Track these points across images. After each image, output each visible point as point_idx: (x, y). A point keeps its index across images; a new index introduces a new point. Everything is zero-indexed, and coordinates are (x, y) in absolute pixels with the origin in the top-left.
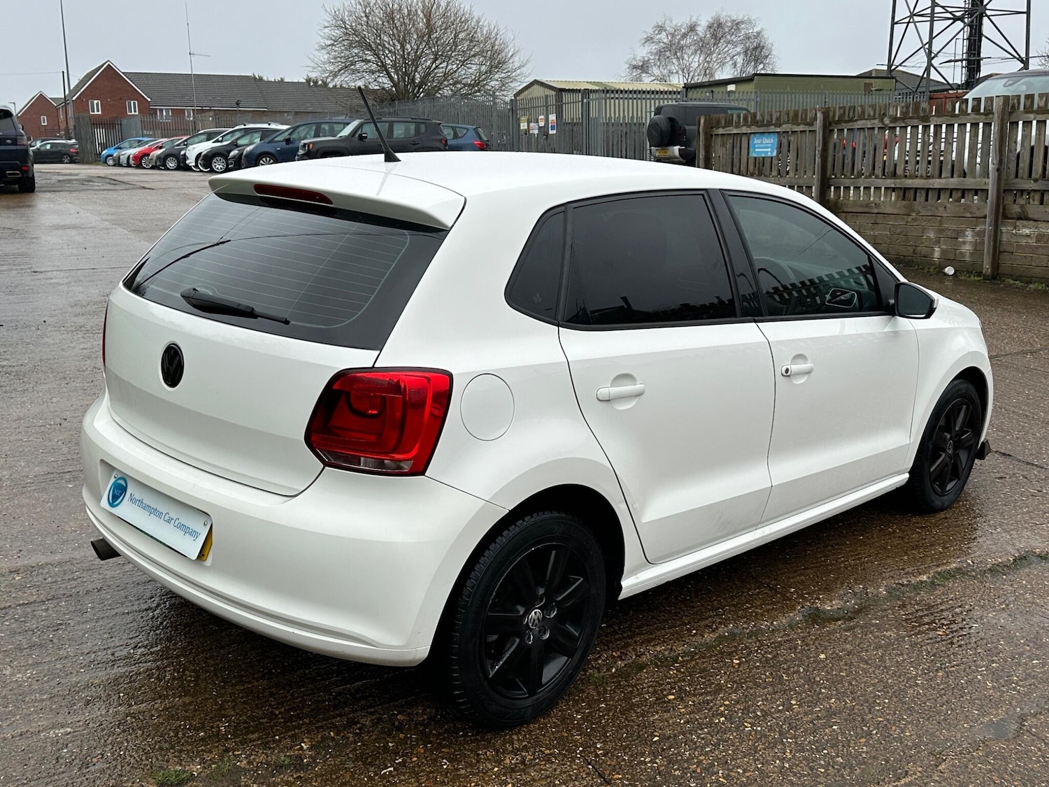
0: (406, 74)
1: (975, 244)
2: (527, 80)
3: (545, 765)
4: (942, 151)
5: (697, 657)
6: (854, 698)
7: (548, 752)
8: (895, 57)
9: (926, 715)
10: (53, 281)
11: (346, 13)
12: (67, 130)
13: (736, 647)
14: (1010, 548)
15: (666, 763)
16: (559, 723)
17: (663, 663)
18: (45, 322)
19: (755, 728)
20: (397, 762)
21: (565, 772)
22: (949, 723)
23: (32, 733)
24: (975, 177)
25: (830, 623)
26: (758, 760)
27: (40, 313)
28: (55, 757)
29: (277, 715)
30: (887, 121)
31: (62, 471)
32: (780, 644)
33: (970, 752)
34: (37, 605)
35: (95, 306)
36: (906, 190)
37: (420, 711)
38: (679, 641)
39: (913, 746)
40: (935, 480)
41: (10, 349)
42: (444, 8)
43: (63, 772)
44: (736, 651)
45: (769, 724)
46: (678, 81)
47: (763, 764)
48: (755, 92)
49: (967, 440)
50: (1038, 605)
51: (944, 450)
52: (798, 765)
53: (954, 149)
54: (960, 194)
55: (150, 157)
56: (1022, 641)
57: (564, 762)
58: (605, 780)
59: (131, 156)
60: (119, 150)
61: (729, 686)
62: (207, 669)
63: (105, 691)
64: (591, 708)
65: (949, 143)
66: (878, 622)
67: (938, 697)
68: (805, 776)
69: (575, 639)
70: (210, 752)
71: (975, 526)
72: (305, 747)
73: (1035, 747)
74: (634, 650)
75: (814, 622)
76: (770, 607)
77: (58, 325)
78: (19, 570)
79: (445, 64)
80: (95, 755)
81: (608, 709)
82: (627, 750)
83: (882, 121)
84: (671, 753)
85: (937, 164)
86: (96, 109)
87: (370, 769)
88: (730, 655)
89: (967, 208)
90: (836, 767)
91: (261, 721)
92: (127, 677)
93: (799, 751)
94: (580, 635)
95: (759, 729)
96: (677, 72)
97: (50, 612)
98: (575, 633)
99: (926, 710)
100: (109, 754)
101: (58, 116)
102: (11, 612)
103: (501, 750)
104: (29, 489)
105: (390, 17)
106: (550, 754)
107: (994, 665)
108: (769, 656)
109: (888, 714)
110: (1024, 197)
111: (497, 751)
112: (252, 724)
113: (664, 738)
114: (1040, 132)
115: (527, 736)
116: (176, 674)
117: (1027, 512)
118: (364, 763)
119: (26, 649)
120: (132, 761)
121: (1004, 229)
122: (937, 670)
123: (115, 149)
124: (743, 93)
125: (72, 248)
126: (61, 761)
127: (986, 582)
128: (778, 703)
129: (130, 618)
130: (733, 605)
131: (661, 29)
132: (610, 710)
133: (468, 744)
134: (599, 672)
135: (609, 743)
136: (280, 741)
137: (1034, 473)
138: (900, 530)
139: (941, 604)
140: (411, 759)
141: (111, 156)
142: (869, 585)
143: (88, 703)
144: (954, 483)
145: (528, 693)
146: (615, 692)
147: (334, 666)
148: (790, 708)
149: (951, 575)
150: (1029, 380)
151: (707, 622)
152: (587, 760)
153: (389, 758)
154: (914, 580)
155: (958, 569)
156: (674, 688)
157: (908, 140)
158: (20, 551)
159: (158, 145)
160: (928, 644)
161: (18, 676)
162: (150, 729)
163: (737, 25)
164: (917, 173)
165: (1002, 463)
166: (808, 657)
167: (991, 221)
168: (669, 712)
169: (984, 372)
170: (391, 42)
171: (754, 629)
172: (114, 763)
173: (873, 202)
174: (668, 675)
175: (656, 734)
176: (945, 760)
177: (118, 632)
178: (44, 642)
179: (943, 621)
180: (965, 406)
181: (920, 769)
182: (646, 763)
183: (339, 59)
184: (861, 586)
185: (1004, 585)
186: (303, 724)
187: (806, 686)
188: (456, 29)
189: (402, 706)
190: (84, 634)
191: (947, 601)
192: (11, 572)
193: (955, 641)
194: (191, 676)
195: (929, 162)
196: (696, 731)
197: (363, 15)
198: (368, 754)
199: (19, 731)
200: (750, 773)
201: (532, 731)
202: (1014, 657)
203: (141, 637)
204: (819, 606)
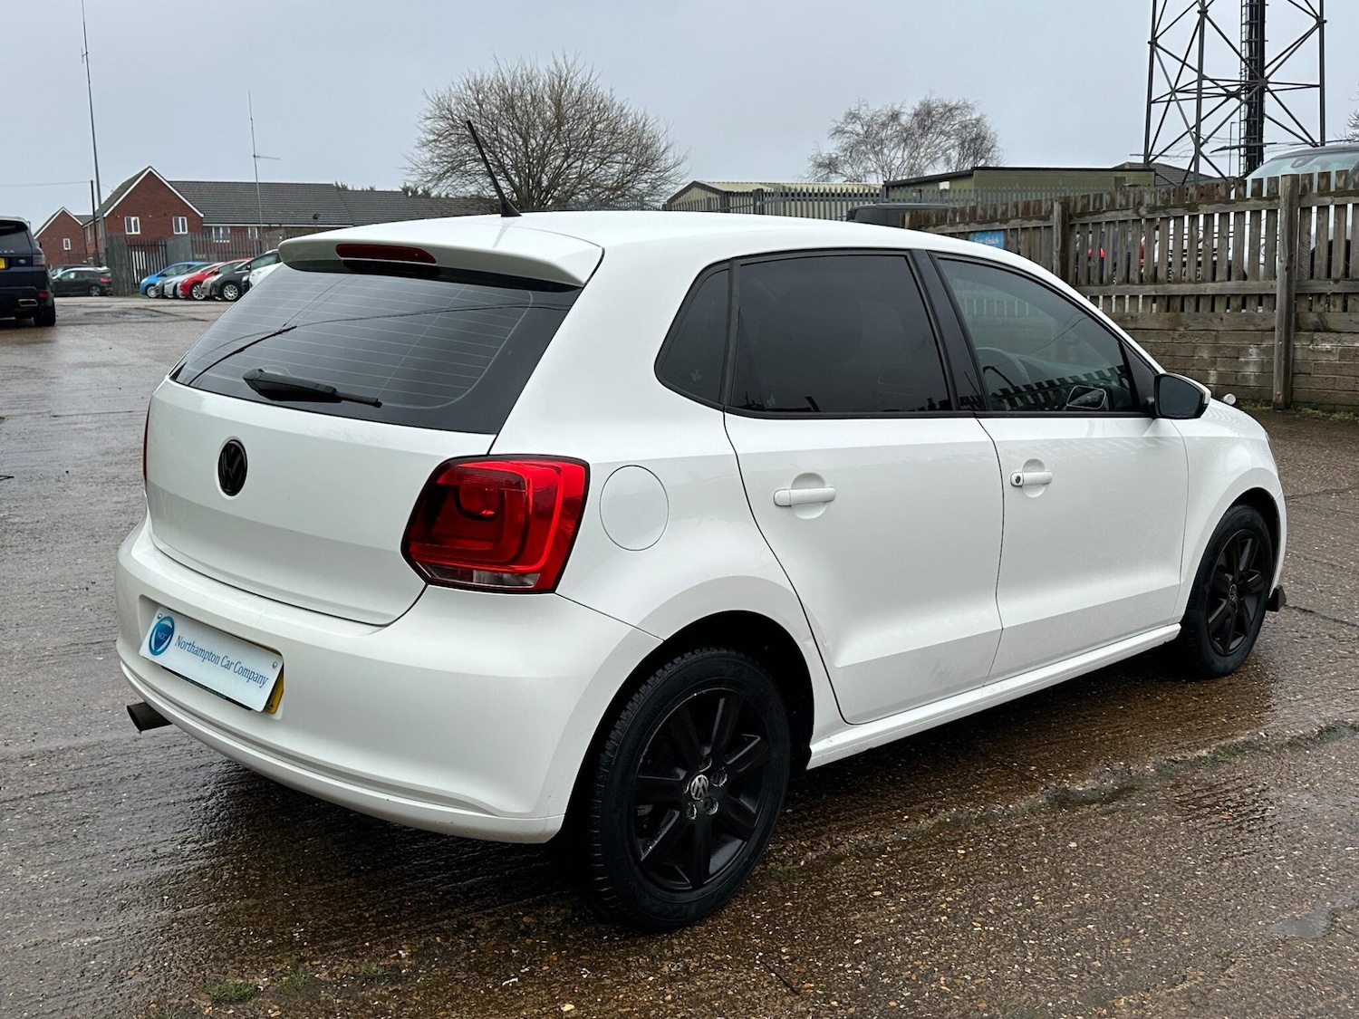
0: (529, 175)
1: (1262, 365)
2: (684, 181)
3: (714, 973)
4: (1215, 250)
5: (910, 847)
6: (1114, 893)
7: (718, 957)
8: (1153, 145)
9: (1209, 911)
10: (78, 426)
11: (454, 100)
12: (96, 254)
13: (960, 834)
14: (1314, 718)
15: (871, 969)
16: (732, 924)
17: (868, 854)
18: (67, 472)
19: (986, 928)
20: (522, 971)
21: (740, 981)
22: (1239, 920)
23: (50, 942)
24: (1258, 280)
25: (1082, 806)
26: (991, 964)
27: (61, 462)
28: (80, 970)
29: (366, 919)
30: (1143, 211)
31: (90, 642)
32: (1018, 831)
33: (1266, 953)
34: (56, 795)
35: (133, 454)
36: (1170, 298)
37: (552, 912)
38: (886, 827)
39: (1193, 947)
40: (1215, 635)
41: (23, 504)
42: (577, 93)
43: (90, 987)
44: (961, 840)
45: (1005, 923)
46: (876, 181)
47: (997, 969)
48: (975, 191)
49: (1256, 584)
50: (1352, 784)
51: (1225, 596)
52: (1043, 970)
53: (1231, 246)
54: (1239, 301)
55: (202, 286)
56: (1332, 825)
57: (739, 970)
58: (792, 989)
59: (179, 285)
60: (164, 278)
61: (952, 879)
62: (277, 866)
63: (144, 893)
64: (773, 906)
65: (1224, 237)
66: (1144, 804)
67: (1223, 891)
68: (1053, 982)
69: (752, 817)
70: (281, 962)
71: (1269, 693)
72: (403, 955)
73: (1351, 946)
74: (829, 839)
75: (1062, 805)
76: (1005, 788)
77: (85, 476)
78: (34, 755)
79: (580, 163)
80: (131, 968)
81: (796, 908)
82: (821, 955)
83: (1137, 212)
84: (878, 957)
85: (1210, 265)
86: (134, 227)
87: (488, 980)
88: (954, 844)
89: (1249, 318)
90: (1092, 972)
91: (347, 925)
92: (172, 876)
93: (1045, 954)
94: (758, 811)
95: (992, 929)
96: (875, 171)
97: (73, 803)
98: (751, 808)
99: (1208, 905)
100: (150, 966)
101: (85, 238)
102: (23, 804)
103: (658, 957)
104: (47, 663)
105: (508, 104)
106: (722, 961)
107: (1296, 852)
108: (1004, 845)
109: (1159, 911)
110: (1322, 303)
111: (653, 958)
112: (334, 929)
113: (867, 940)
114: (1339, 219)
115: (691, 940)
116: (236, 873)
117: (1335, 676)
118: (480, 973)
119: (43, 845)
120: (180, 973)
121: (1298, 344)
122: (1222, 859)
123: (158, 276)
124: (960, 191)
125: (103, 389)
126: (87, 974)
127: (1284, 758)
128: (1016, 899)
129: (177, 809)
130: (957, 786)
131: (853, 117)
132: (798, 909)
133: (614, 950)
134: (784, 866)
135: (797, 947)
136: (370, 948)
137: (1344, 632)
138: (1172, 698)
139: (1225, 784)
140: (541, 968)
141: (154, 285)
142: (1133, 762)
143: (122, 907)
144: (1240, 640)
145: (692, 884)
146: (804, 888)
147: (440, 860)
148: (1032, 904)
149: (1237, 750)
150: (1336, 524)
151: (923, 806)
152: (769, 967)
153: (512, 967)
154: (1190, 756)
155: (1248, 744)
156: (882, 883)
157: (1171, 237)
158: (35, 733)
159: (213, 271)
160: (1210, 829)
161: (32, 877)
162: (203, 936)
163: (950, 111)
164: (1183, 277)
165: (1302, 620)
166: (1055, 846)
167: (1281, 335)
168: (875, 911)
169: (1273, 495)
170: (511, 136)
171: (984, 814)
172: (156, 976)
173: (1129, 314)
174: (874, 868)
175: (858, 936)
176: (1234, 963)
177: (161, 825)
178: (65, 838)
179: (1229, 803)
180: (1250, 540)
181: (1202, 973)
182: (845, 970)
183: (445, 159)
184: (1122, 763)
185: (1307, 761)
186: (401, 929)
187: (1052, 879)
188: (592, 119)
189: (529, 906)
190: (117, 829)
191: (1234, 781)
192: (23, 758)
193: (1244, 826)
194: (255, 875)
195: (1199, 264)
196: (910, 932)
197: (475, 103)
198: (485, 962)
199: (33, 940)
200: (981, 980)
201: (698, 934)
202: (1322, 844)
203: (191, 830)
204: (1068, 786)
